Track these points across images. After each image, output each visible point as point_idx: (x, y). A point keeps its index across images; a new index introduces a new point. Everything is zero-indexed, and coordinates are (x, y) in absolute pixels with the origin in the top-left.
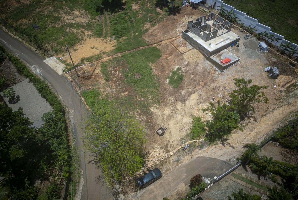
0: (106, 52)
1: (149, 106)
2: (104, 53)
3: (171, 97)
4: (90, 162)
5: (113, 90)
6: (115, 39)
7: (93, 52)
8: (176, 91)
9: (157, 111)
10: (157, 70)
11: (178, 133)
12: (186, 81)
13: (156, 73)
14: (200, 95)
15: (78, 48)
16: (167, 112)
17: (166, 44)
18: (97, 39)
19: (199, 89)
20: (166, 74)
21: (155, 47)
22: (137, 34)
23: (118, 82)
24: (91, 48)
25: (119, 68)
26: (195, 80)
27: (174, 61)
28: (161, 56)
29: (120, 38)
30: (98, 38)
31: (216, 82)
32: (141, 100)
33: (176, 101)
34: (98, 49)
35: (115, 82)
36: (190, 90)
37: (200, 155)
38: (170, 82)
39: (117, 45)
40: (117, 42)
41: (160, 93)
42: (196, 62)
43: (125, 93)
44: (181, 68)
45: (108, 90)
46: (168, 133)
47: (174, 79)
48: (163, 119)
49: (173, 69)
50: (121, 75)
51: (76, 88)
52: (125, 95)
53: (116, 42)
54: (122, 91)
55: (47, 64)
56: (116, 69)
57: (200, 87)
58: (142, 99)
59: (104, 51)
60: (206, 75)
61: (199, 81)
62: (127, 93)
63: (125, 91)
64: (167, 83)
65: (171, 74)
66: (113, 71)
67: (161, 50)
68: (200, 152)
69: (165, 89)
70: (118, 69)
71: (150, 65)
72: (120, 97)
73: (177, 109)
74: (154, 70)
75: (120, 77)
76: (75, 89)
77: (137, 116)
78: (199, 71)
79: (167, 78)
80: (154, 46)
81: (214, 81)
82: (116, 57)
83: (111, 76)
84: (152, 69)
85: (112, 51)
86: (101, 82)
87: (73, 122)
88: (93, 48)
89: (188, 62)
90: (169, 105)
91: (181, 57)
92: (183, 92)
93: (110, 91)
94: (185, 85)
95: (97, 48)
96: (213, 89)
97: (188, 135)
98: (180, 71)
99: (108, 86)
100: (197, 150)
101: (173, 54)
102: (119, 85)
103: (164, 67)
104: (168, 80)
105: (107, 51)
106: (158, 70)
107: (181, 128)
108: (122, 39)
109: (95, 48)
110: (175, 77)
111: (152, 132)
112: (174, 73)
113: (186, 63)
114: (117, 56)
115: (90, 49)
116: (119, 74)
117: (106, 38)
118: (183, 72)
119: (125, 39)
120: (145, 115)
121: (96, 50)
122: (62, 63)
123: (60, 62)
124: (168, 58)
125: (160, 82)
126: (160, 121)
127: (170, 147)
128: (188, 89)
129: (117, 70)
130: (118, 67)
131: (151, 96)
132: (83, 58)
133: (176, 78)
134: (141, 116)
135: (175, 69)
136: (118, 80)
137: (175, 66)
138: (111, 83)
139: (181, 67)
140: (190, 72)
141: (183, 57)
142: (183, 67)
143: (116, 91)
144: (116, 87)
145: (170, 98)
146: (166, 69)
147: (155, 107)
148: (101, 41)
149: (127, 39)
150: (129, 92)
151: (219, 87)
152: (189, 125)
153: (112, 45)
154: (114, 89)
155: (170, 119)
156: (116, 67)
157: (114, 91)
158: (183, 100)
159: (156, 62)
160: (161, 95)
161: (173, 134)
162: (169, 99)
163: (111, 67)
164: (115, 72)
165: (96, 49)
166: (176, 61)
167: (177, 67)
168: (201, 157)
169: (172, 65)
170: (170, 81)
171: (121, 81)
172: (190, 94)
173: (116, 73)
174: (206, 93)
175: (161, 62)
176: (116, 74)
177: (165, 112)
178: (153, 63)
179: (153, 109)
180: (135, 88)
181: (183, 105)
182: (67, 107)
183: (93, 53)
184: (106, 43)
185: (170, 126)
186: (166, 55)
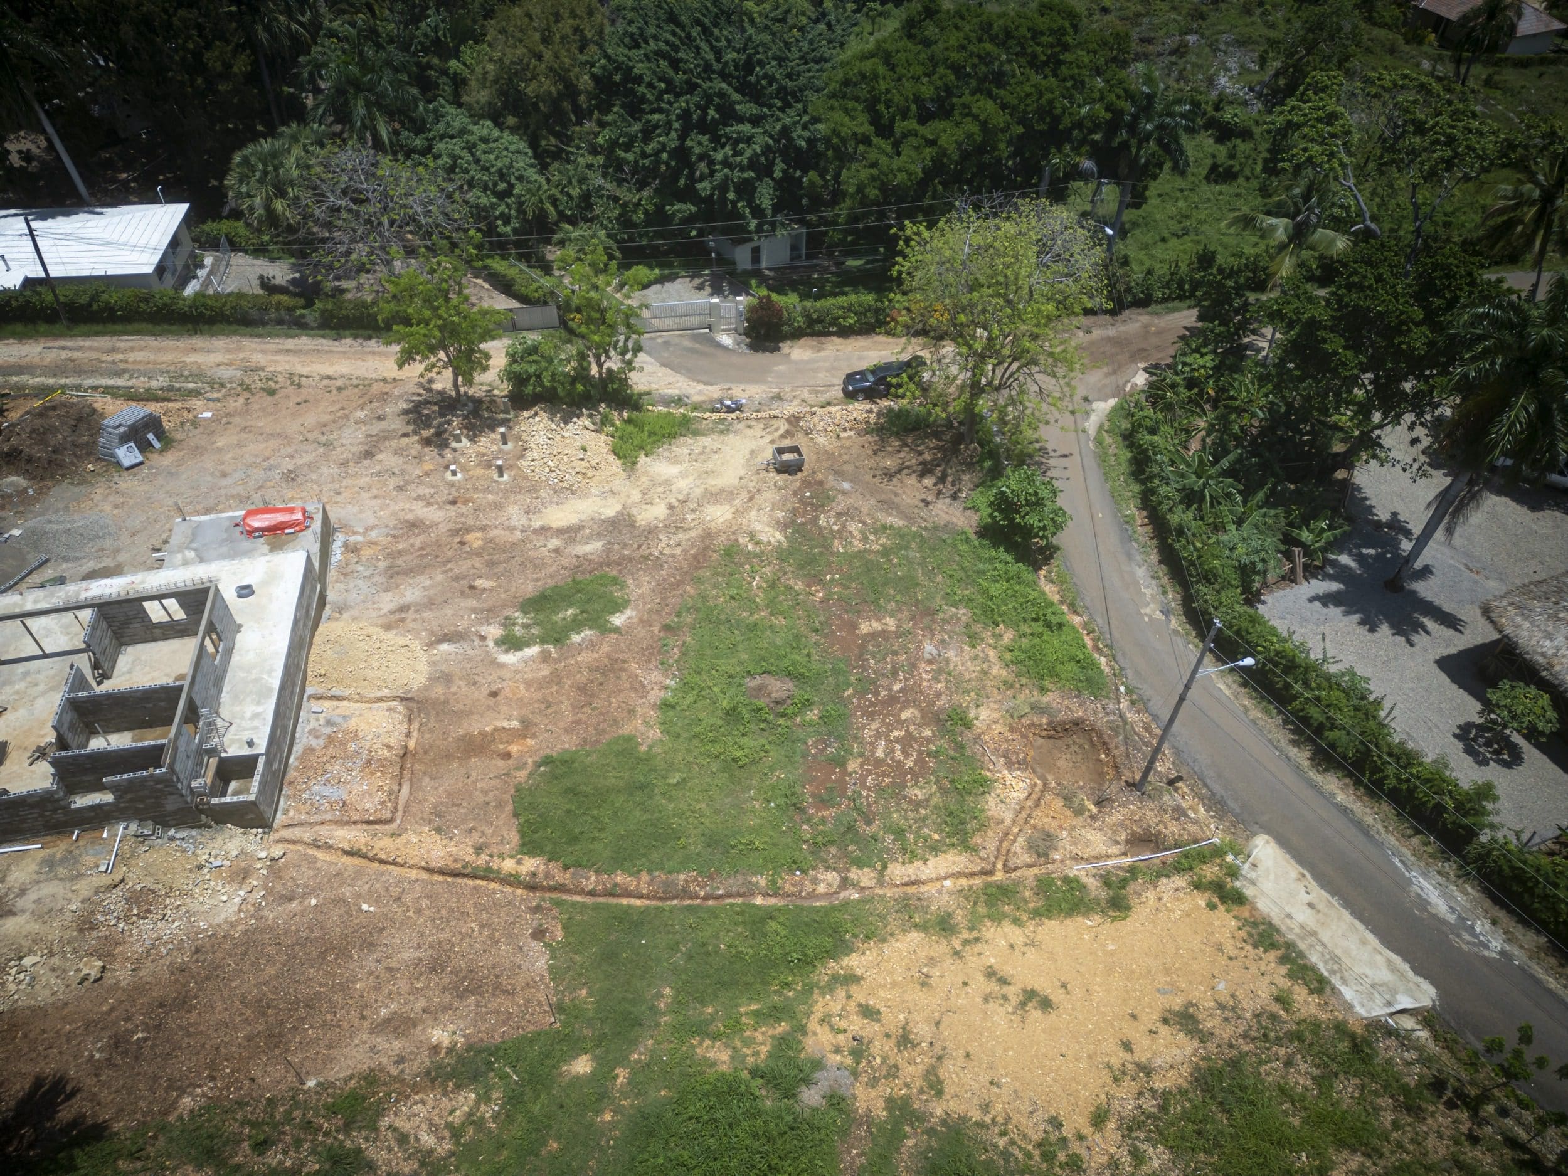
0: (923, 927)
1: (782, 555)
2: (944, 926)
3: (661, 553)
4: (1065, 456)
5: (935, 652)
6: (817, 1064)
7: (1032, 954)
8: (619, 564)
9: (758, 527)
10: (641, 689)
11: (726, 449)
12: (537, 580)
13: (656, 676)
14: (527, 513)
15: (1164, 1030)
16: (719, 515)
17: (438, 830)
18: (986, 1107)
19: (511, 529)
20: (606, 649)
21: (529, 846)
22: (582, 1066)
23: (897, 687)
24: (1046, 1004)
25: (862, 780)
26: (491, 564)
27: (494, 694)
28: (547, 761)
29: (754, 1073)
30: (976, 1115)
31: (410, 517)
32: (809, 586)
33: (651, 532)
34: (990, 973)
35: (910, 695)
36: (554, 543)
37: (700, 387)
38: (617, 607)
39: (808, 990)
40: (803, 1030)
41: (699, 581)
42: (388, 627)
43: (876, 625)
44: (499, 642)
45: (960, 658)
46: (759, 459)
47: (582, 612)
48: (751, 499)
49: (545, 657)
50: (863, 727)
51: (1147, 729)
52: (879, 620)
53: (813, 1025)
54: (886, 639)
55: (1397, 959)
56: (883, 774)
57: (494, 533)
58: (799, 586)
59: (940, 948)
60: (423, 556)
61: (477, 553)
62: (865, 628)
63: (873, 635)
64: (636, 608)
65: (576, 638)
66: (909, 763)
67: (509, 808)
68: (691, 391)
69: (664, 588)
70: (869, 772)
71: (656, 733)
72: (906, 614)
73: (671, 507)
74: (655, 695)
75: (872, 716)
76: (1146, 718)
77: (856, 533)
78: (428, 583)
79: (617, 630)
80: (530, 864)
81: (415, 525)
82: (854, 874)
83: (929, 741)
84: (666, 706)
85: (874, 935)
86: (995, 715)
87: (1141, 572)
88: (1030, 995)
89: (431, 645)
90: (693, 534)
91: (439, 691)
92: (594, 547)
93: (951, 654)
94: (554, 568)
95: (994, 987)
96: (454, 502)
97: (696, 433)
98: (518, 631)
99: (957, 684)
100: (696, 398)
101: (462, 739)
102: (894, 673)
103: (582, 689)
104: (618, 620)
105: (915, 936)
106: (633, 688)
107: (703, 457)
108: (747, 1042)
109: (1012, 991)
110: (576, 615)
111: (819, 476)
112: (557, 636)
113: (444, 647)
114: (845, 883)
115: (1057, 996)
116: (878, 735)
117: (890, 1101)
118: (508, 623)
119: (715, 1037)
120: (820, 528)
121: (1006, 970)
122: (1276, 921)
123: (1290, 937)
124: (515, 724)
125: (667, 628)
126: (769, 496)
127: (777, 429)
128: (557, 551)
129: (879, 762)
130: (864, 785)
131: (750, 583)
132: (1114, 919)
133: (570, 612)
134: (835, 528)
135: (534, 650)
136: (892, 699)
137: (517, 672)
138: (938, 695)
139: (491, 644)
140: (472, 603)
141: (426, 688)
142: (483, 638)
143: (919, 647)
144: (914, 666)
145: (667, 551)
146: (582, 677)
147: (757, 543)
148: (949, 1071)
149: (701, 1029)
150: (854, 626)
151: (418, 498)
152: (666, 454)
153: (859, 994)
154: (928, 656)
155: (722, 491)
156: (880, 790)
157: (929, 649)
158: (622, 523)
159: (606, 738)
160: (701, 573)
161: (747, 452)
162: (678, 551)
163: (917, 805)
164: (898, 754)
165: (1003, 981)
166: (485, 691)
167: (511, 659)
168: (699, 382)
169: (528, 684)
170: (612, 613)
171: (876, 694)
172: (570, 533)
173: (893, 751)
174: (498, 506)
175: (577, 722)
176: (898, 740)
177: (729, 516)
178: (630, 739)
179: (774, 537)
180: (815, 638)
181: (634, 511)
182: (1176, 632)
183: (1032, 944)
184: (905, 1040)
185: (742, 473)
186: (507, 756)
